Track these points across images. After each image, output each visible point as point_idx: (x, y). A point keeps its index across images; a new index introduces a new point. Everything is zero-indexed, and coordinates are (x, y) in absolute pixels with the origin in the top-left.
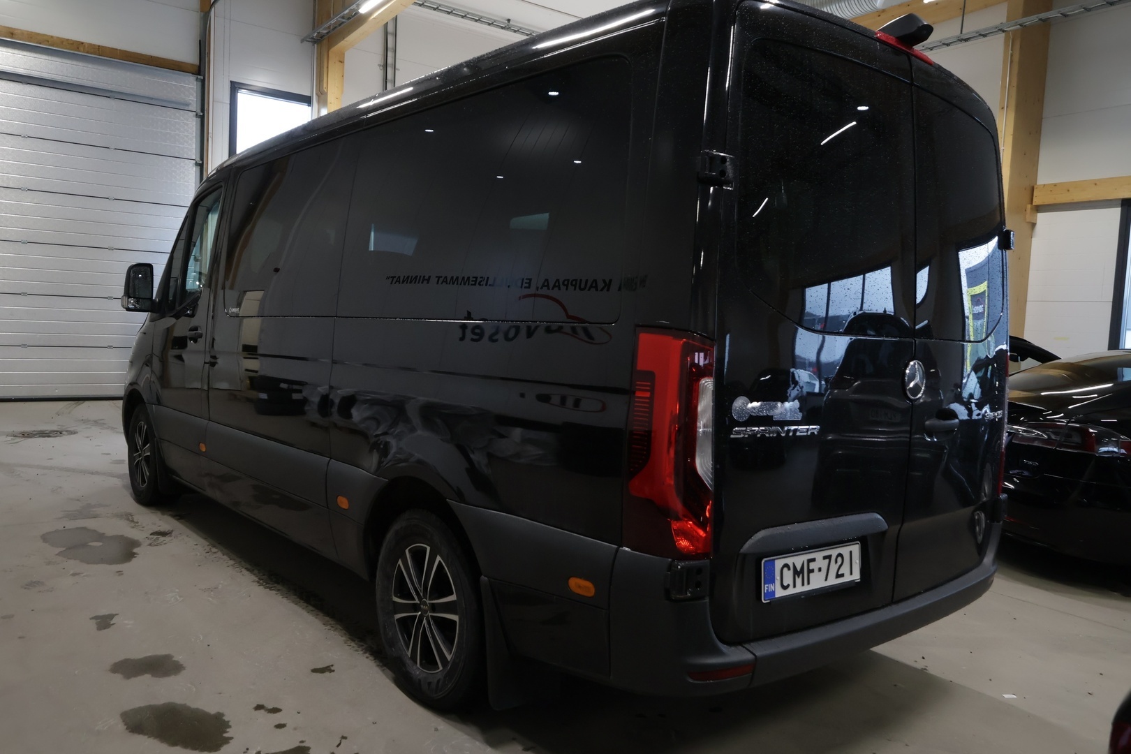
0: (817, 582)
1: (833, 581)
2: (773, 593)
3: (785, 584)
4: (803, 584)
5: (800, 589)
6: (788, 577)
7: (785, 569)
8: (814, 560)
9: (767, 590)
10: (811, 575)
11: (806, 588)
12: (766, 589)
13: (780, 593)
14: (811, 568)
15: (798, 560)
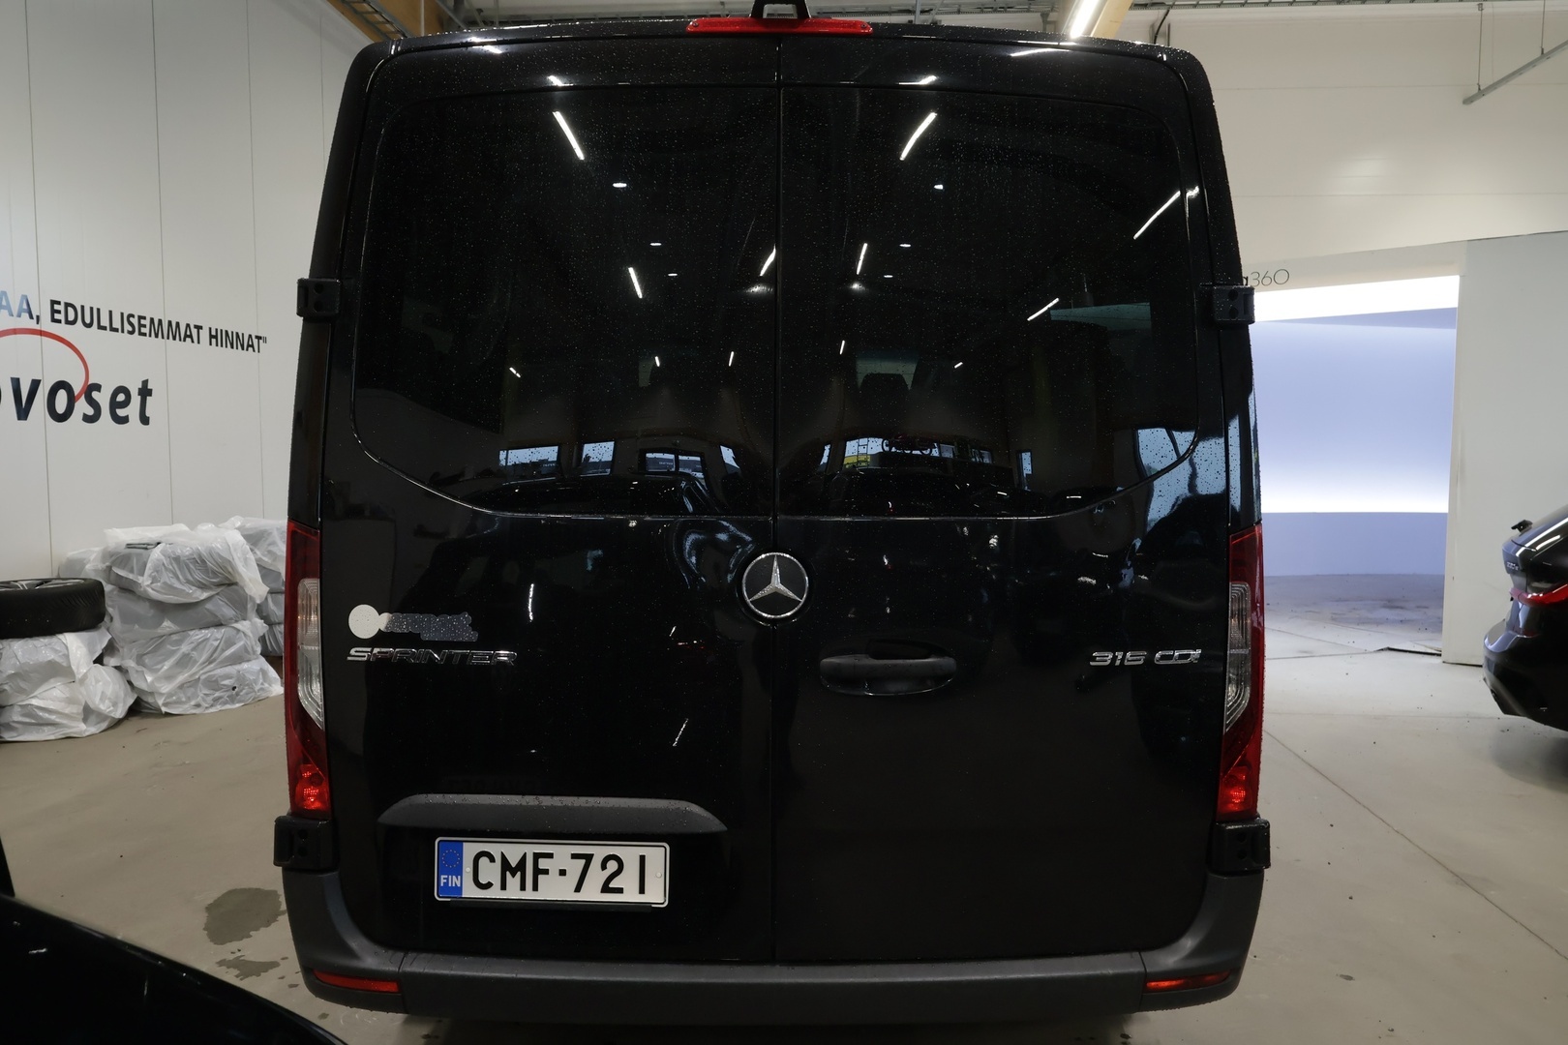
0: (555, 889)
1: (592, 893)
2: (459, 890)
3: (483, 880)
4: (523, 888)
5: (513, 892)
6: (490, 872)
7: (484, 861)
8: (550, 856)
9: (446, 884)
10: (541, 877)
11: (529, 895)
12: (443, 881)
13: (470, 892)
14: (541, 867)
15: (514, 852)
